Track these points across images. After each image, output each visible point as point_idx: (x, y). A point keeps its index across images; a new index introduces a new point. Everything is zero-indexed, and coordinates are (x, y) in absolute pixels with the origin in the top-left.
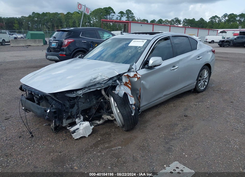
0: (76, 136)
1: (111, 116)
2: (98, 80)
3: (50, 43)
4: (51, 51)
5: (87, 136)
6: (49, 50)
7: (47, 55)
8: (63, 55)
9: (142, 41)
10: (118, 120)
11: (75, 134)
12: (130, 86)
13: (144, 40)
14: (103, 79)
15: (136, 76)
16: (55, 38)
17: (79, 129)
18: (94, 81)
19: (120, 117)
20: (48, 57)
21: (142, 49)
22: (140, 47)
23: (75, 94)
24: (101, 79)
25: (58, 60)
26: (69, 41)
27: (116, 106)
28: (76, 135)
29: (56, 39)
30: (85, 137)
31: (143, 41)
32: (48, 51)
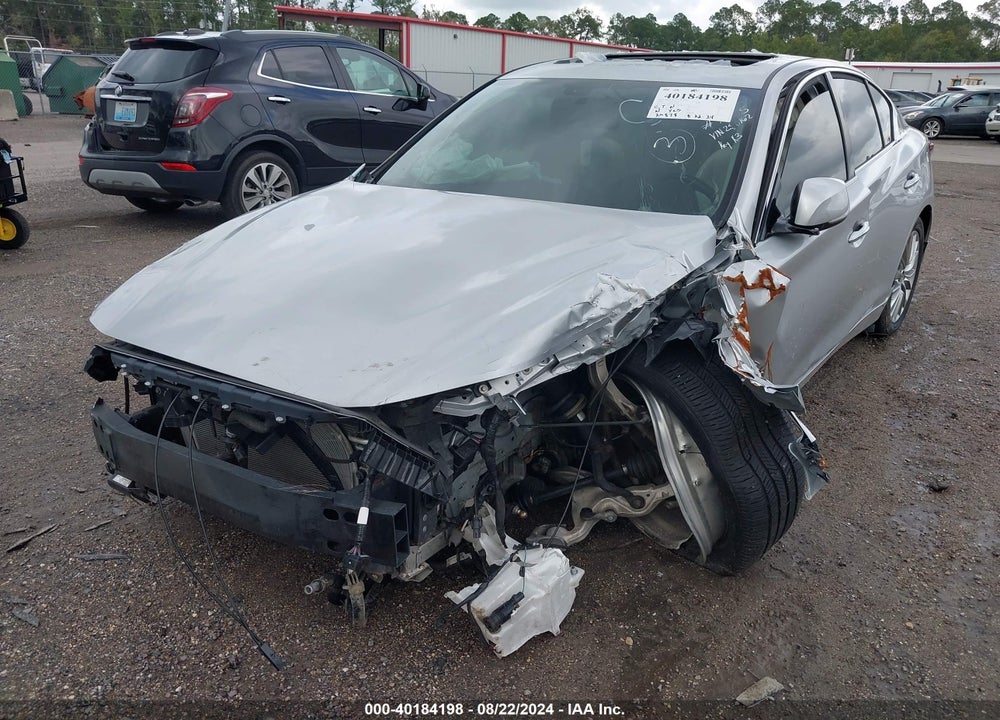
0: (508, 640)
1: (629, 497)
2: (602, 313)
3: (104, 107)
4: (107, 147)
5: (555, 630)
6: (99, 141)
7: (86, 167)
8: (180, 168)
9: (716, 94)
10: (695, 528)
11: (506, 628)
12: (746, 335)
13: (722, 92)
14: (622, 306)
15: (767, 283)
16: (131, 79)
17: (520, 596)
18: (586, 317)
19: (704, 505)
20: (97, 174)
21: (733, 133)
22: (717, 125)
23: (481, 400)
24: (616, 307)
25: (156, 189)
26: (210, 95)
27: (682, 452)
28: (510, 636)
29: (137, 86)
30: (548, 635)
31: (720, 95)
32: (91, 149)
